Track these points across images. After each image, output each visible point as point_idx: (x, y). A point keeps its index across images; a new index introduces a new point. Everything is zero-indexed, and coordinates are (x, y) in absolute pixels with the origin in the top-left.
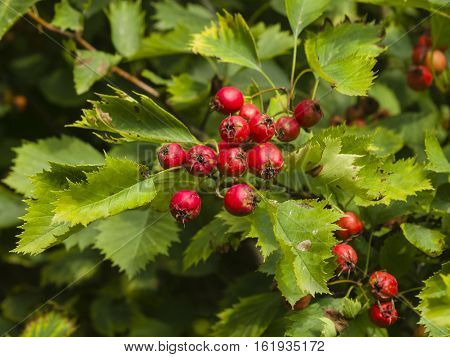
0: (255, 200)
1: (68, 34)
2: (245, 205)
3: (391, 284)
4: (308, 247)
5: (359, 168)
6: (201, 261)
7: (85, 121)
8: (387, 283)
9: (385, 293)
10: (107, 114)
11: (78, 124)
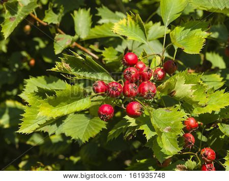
0: (142, 109)
1: (51, 26)
2: (136, 112)
3: (212, 154)
4: (169, 130)
5: (194, 91)
6: (114, 138)
7: (57, 68)
8: (210, 154)
9: (208, 159)
10: (68, 65)
11: (53, 69)
